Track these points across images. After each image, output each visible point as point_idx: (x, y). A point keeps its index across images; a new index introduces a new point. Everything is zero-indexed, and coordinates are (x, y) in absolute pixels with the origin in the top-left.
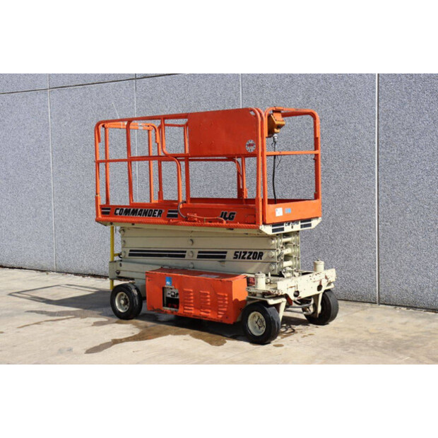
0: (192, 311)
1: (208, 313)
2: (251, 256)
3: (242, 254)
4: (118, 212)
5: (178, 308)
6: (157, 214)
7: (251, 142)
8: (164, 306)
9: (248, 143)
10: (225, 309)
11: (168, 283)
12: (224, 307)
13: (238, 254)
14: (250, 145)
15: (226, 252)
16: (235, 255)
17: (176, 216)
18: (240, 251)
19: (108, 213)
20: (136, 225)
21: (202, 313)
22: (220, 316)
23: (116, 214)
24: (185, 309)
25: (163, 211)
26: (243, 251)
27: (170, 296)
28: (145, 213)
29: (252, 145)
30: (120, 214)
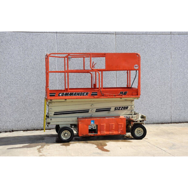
0: (105, 133)
1: (113, 132)
2: (123, 109)
3: (119, 108)
4: (61, 95)
5: (97, 133)
6: (85, 94)
7: (137, 65)
8: (89, 133)
9: (135, 66)
10: (122, 129)
11: (92, 123)
12: (121, 129)
13: (117, 108)
14: (136, 66)
15: (111, 108)
16: (115, 108)
17: (97, 95)
18: (117, 107)
19: (54, 95)
20: (68, 100)
21: (110, 133)
22: (120, 132)
23: (59, 95)
24: (101, 132)
25: (89, 93)
26: (119, 107)
27: (90, 129)
28: (78, 94)
29: (137, 66)
30: (62, 95)
